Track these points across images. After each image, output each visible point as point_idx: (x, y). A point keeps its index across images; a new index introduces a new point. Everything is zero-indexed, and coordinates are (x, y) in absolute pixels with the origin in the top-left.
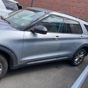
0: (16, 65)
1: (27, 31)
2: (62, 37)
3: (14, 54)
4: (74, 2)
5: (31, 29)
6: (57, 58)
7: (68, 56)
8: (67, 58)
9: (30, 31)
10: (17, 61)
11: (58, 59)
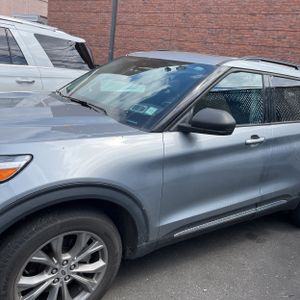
0: (144, 244)
1: (169, 130)
2: (267, 138)
3: (142, 209)
4: (254, 15)
5: (178, 123)
6: (256, 205)
7: (288, 196)
8: (284, 201)
9: (178, 131)
10: (148, 232)
11: (260, 209)
